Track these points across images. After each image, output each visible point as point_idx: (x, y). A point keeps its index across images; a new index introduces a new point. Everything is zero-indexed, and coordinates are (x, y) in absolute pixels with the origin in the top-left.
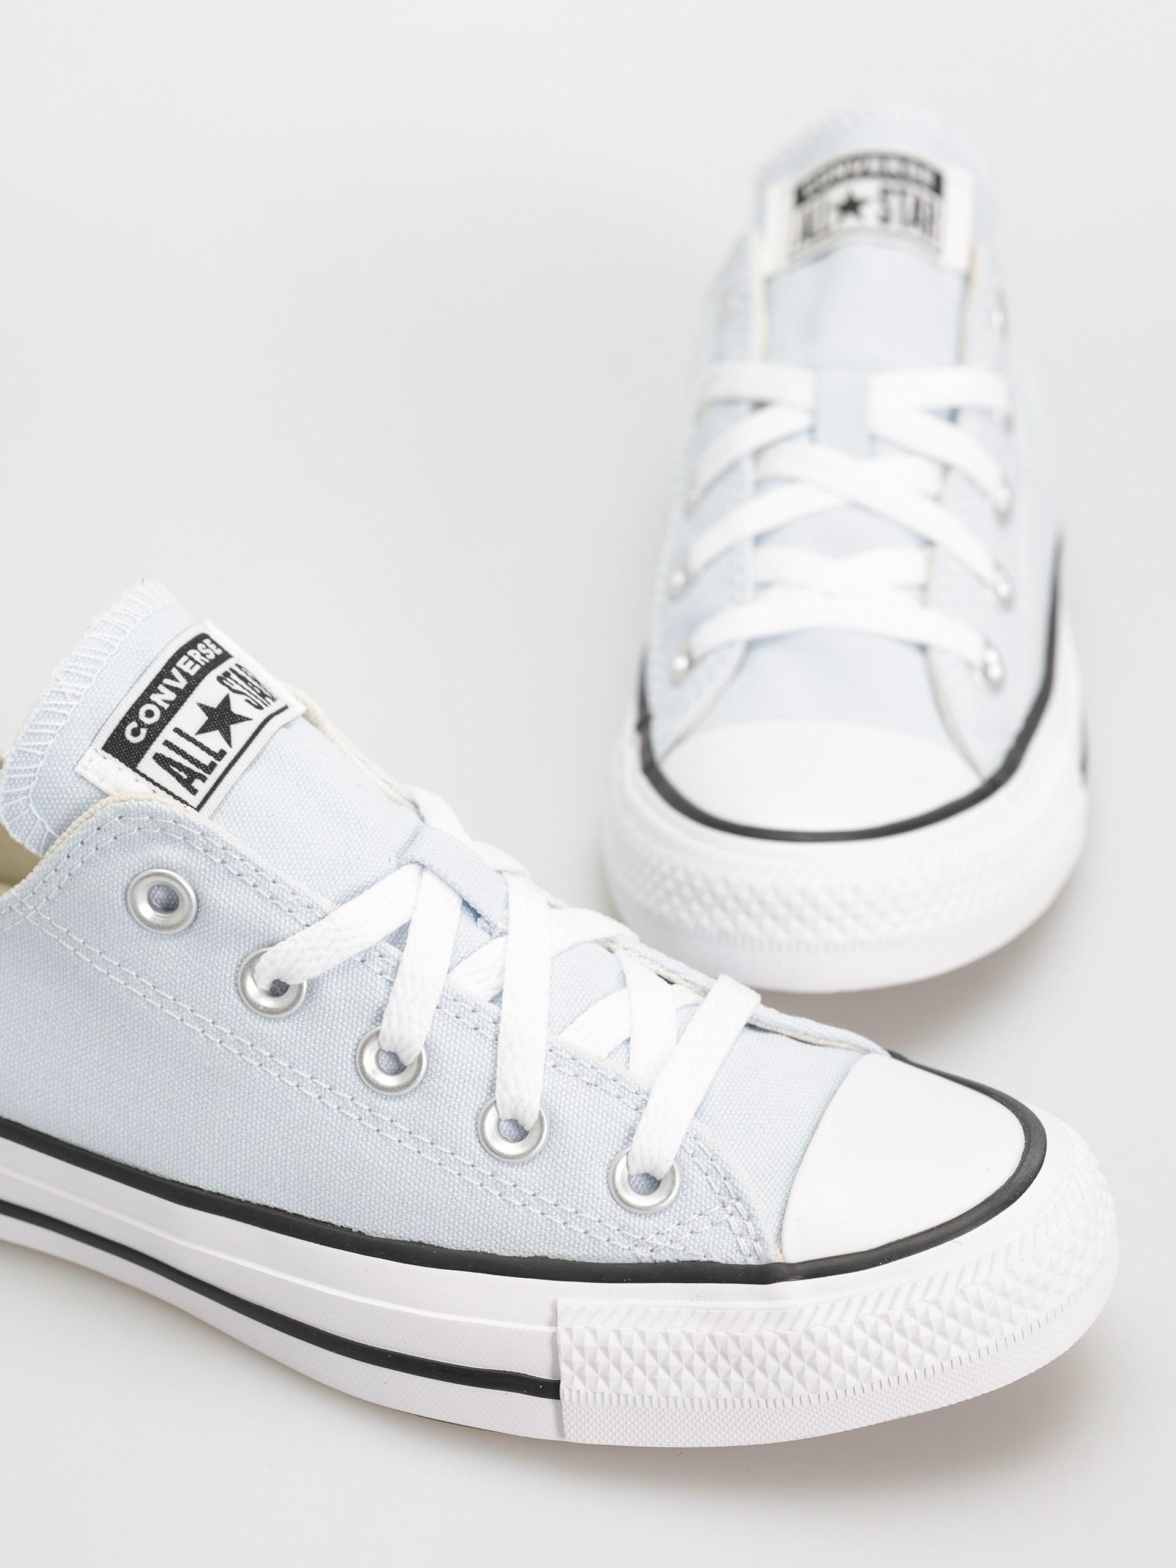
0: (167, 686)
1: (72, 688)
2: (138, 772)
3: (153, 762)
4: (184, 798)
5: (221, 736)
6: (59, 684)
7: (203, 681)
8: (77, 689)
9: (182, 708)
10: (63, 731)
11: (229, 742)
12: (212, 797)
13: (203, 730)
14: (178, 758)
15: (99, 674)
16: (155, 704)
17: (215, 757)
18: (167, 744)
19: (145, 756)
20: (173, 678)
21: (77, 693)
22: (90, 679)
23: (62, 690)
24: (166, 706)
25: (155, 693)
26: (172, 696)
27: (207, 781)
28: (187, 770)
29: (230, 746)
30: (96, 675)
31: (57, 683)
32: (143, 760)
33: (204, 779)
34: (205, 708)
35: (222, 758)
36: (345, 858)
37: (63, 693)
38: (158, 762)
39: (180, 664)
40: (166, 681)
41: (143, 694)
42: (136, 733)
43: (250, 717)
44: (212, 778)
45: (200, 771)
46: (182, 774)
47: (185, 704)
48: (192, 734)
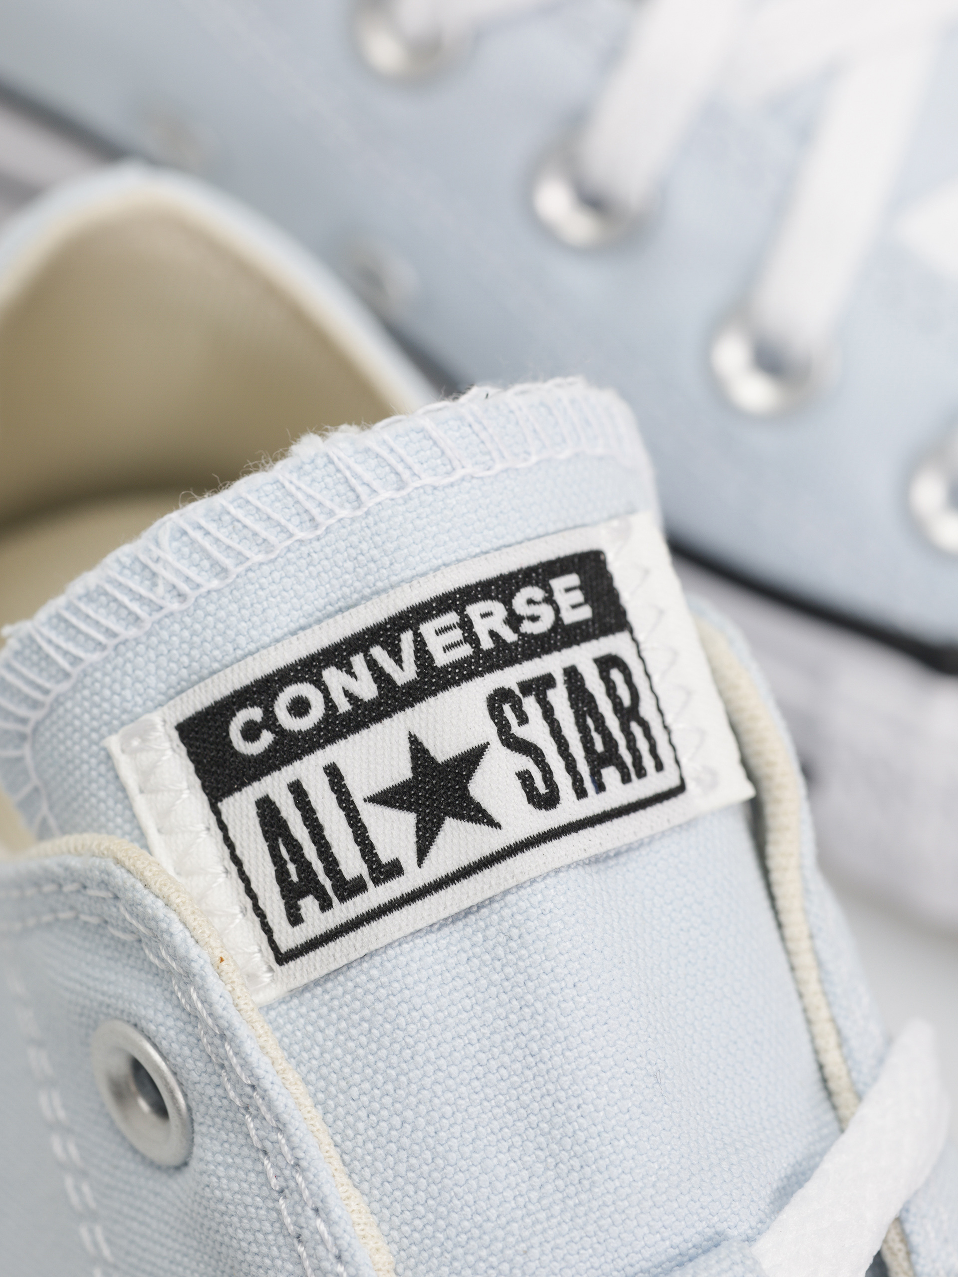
0: (372, 665)
1: (178, 572)
2: (217, 813)
3: (253, 811)
4: (270, 919)
5: (413, 830)
6: (156, 552)
7: (454, 690)
8: (188, 579)
9: (376, 728)
10: (122, 648)
11: (422, 853)
12: (322, 951)
13: (389, 798)
14: (300, 831)
15: (249, 569)
16: (326, 692)
17: (371, 870)
18: (297, 790)
19: (244, 790)
20: (396, 654)
21: (184, 587)
22: (224, 571)
23: (158, 568)
24: (344, 706)
25: (339, 667)
26: (367, 690)
27: (329, 913)
28: (305, 867)
29: (420, 862)
30: (241, 569)
31: (153, 547)
32: (237, 795)
33: (325, 905)
34: (418, 750)
35: (385, 880)
36: (500, 1233)
37: (154, 574)
38: (262, 815)
39: (427, 629)
40: (378, 653)
41: (313, 658)
42: (251, 732)
43: (497, 818)
44: (343, 912)
45: (327, 883)
46: (292, 868)
47: (387, 721)
48: (358, 798)
